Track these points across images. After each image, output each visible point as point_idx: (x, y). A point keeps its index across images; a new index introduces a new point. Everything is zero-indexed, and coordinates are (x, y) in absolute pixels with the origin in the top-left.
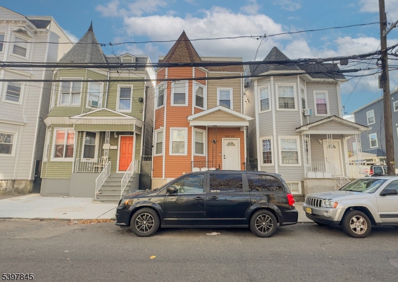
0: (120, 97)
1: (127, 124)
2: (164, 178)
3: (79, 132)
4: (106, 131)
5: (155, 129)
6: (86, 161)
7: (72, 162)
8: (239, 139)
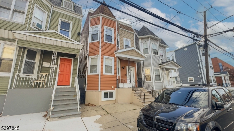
0: (61, 28)
1: (74, 48)
2: (99, 90)
3: (20, 48)
4: (54, 51)
5: (89, 56)
6: (25, 76)
7: (9, 78)
8: (134, 67)
